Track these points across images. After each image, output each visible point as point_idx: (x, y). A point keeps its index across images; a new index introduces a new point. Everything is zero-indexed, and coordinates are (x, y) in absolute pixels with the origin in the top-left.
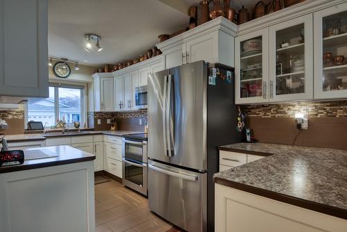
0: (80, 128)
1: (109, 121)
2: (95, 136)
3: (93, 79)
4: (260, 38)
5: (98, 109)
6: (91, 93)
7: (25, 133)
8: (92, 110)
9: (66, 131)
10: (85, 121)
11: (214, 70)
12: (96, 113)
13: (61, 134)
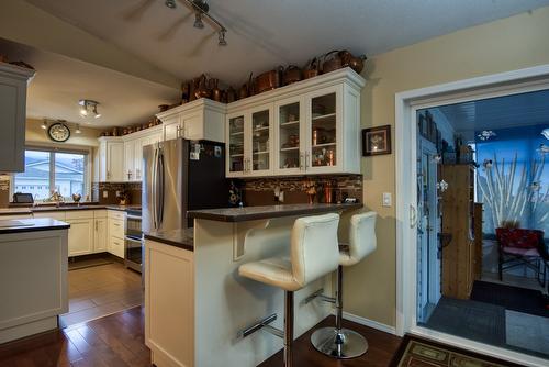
0: (81, 201)
1: (118, 194)
2: (96, 211)
3: (99, 143)
4: (242, 117)
5: (104, 180)
6: (97, 158)
7: (10, 207)
8: (97, 180)
9: (62, 205)
10: (88, 193)
11: (198, 146)
12: (101, 184)
13: (54, 208)
